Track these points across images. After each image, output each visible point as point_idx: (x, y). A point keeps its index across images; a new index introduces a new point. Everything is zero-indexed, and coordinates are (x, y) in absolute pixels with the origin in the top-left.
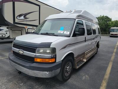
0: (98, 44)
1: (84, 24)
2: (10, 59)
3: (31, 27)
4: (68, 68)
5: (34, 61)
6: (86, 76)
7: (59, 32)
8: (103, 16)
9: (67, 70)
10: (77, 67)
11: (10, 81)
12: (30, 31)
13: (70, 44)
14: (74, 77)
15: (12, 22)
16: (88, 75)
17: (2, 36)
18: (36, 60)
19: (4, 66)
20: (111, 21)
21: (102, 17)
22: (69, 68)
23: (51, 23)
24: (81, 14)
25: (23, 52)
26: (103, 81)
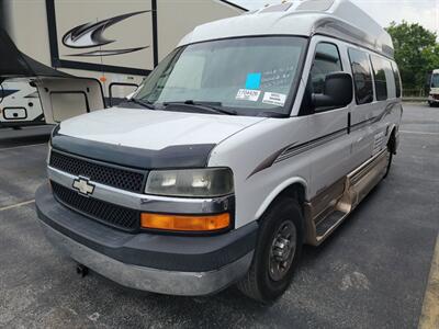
0: (395, 139)
1: (344, 56)
2: (40, 215)
3: (123, 78)
4: (282, 246)
5: (140, 224)
6: (356, 273)
7: (241, 95)
8: (404, 25)
9: (280, 253)
10: (319, 238)
11: (45, 302)
12: (119, 92)
13: (290, 149)
14: (306, 278)
15: (45, 60)
16: (363, 269)
17: (16, 115)
18: (149, 221)
19: (22, 238)
20: (433, 43)
21: (400, 28)
22: (287, 246)
23: (202, 60)
24: (330, 13)
25: (90, 189)
26: (427, 293)
